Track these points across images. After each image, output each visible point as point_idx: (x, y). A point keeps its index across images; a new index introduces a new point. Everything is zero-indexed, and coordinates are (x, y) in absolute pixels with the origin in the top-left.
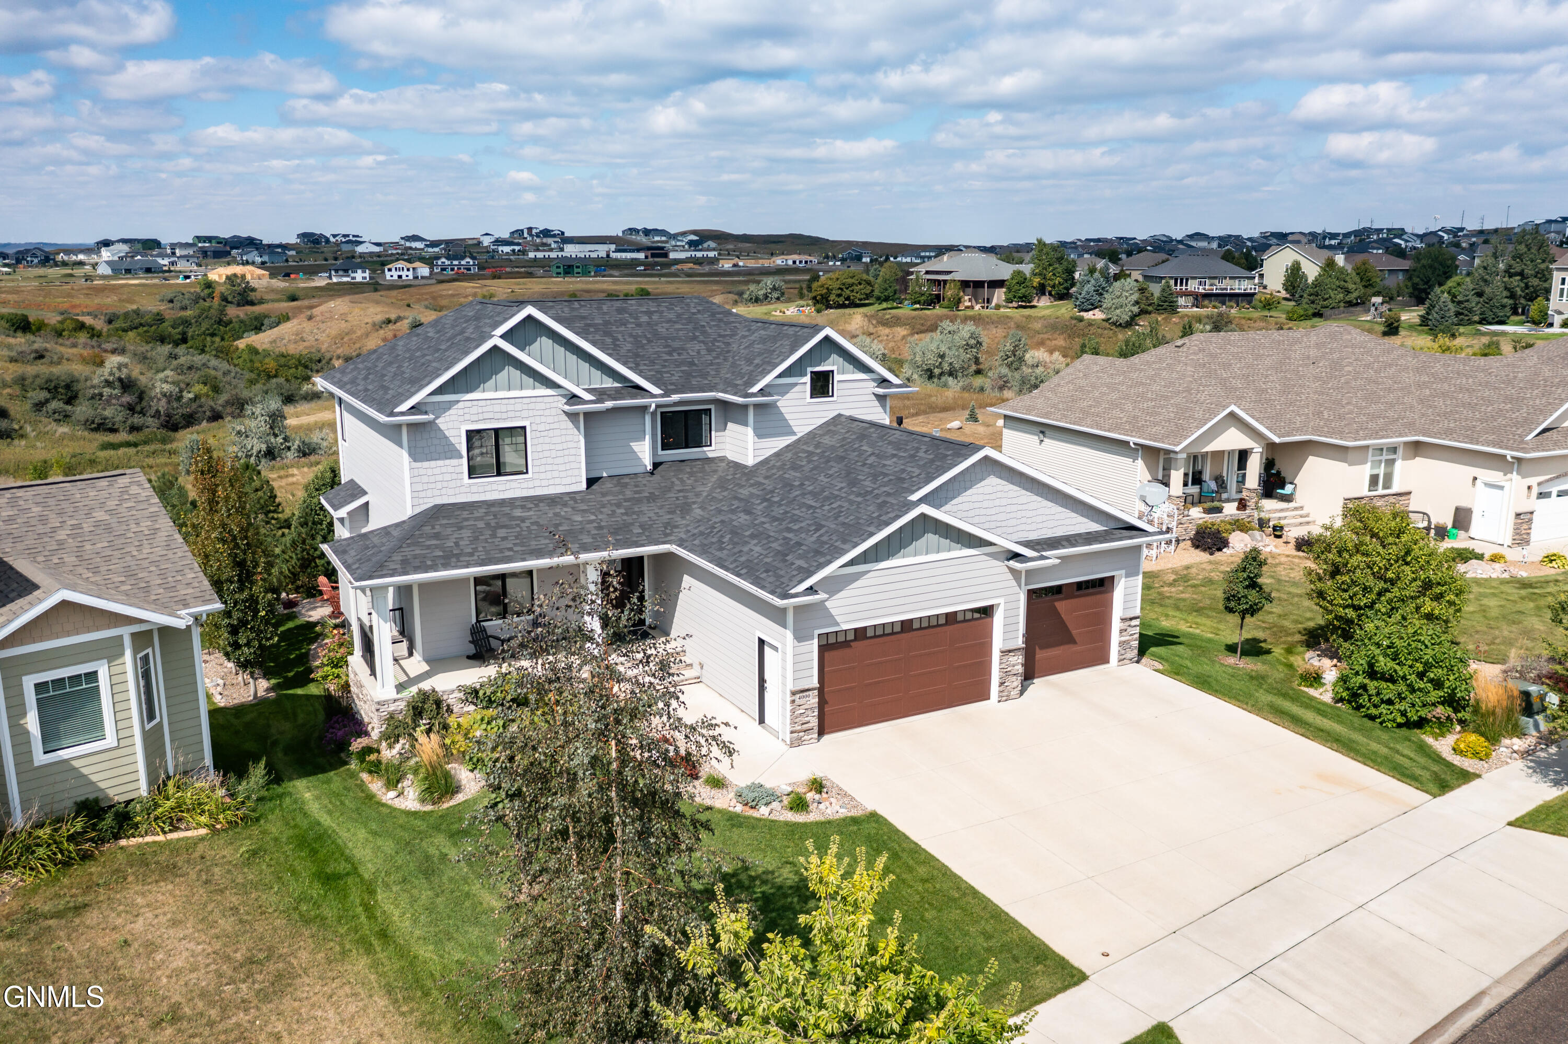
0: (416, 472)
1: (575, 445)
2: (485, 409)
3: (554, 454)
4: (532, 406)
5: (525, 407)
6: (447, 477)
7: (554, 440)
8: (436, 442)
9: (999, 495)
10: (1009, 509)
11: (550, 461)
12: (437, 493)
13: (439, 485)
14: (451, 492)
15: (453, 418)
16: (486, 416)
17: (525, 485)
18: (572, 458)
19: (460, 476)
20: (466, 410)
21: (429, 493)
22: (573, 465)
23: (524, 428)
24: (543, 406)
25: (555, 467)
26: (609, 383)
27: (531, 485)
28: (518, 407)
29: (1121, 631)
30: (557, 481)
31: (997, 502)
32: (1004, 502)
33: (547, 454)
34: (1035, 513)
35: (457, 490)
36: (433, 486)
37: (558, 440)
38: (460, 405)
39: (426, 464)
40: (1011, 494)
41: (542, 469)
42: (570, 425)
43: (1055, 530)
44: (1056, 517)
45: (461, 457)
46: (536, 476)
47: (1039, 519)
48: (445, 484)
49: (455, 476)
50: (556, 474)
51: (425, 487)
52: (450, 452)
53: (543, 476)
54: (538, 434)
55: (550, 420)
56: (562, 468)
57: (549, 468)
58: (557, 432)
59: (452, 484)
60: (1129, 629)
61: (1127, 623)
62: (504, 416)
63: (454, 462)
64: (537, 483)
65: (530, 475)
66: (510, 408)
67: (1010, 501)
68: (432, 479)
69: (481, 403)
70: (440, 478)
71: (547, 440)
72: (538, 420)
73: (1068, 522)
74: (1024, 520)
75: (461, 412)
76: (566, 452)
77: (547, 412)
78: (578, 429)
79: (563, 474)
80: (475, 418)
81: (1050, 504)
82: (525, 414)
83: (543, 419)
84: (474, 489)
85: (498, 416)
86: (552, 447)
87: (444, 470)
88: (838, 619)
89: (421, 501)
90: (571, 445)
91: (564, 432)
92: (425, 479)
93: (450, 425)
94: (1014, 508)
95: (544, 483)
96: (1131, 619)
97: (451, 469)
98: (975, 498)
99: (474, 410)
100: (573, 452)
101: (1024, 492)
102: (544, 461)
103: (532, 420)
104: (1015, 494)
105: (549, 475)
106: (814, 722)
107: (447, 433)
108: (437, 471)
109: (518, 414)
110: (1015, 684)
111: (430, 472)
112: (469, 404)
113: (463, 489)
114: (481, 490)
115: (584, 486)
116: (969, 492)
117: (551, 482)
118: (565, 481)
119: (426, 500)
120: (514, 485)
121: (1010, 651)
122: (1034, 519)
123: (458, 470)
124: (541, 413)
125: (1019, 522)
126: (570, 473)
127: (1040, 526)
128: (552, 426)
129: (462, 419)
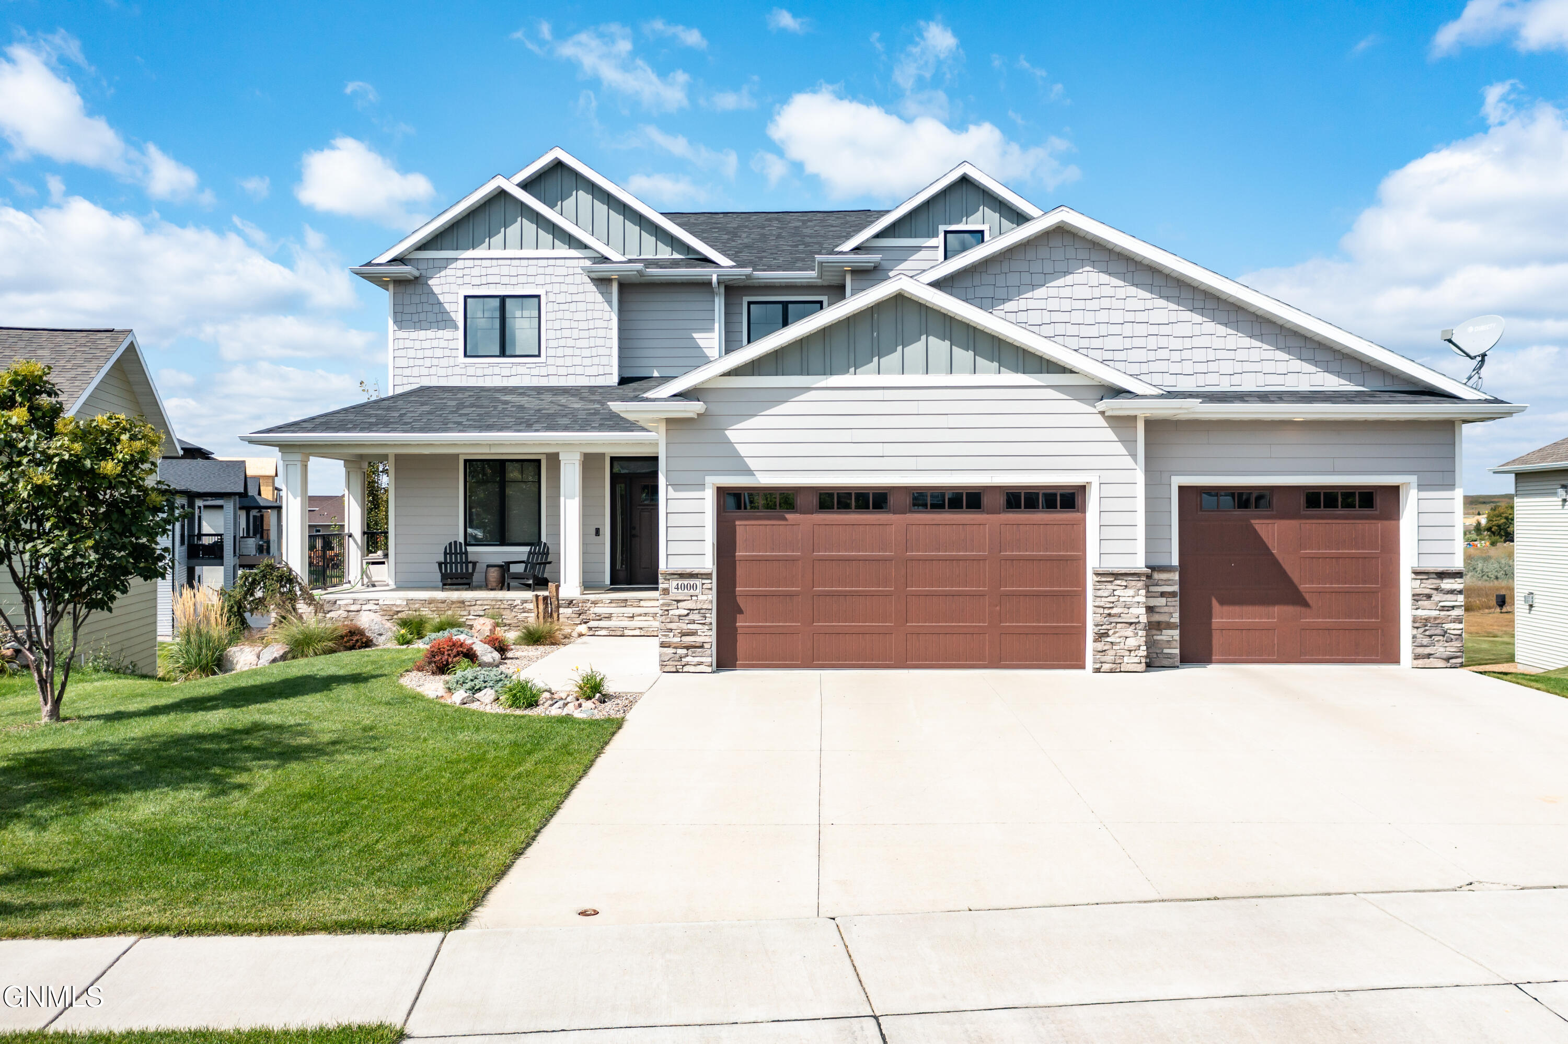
0: (401, 344)
1: (605, 324)
2: (490, 271)
3: (575, 334)
4: (549, 270)
5: (541, 271)
6: (439, 353)
7: (577, 316)
8: (427, 307)
9: (1105, 303)
10: (1128, 330)
11: (570, 342)
12: (425, 371)
13: (428, 362)
14: (442, 372)
15: (450, 280)
16: (491, 279)
17: (535, 372)
18: (600, 342)
19: (454, 353)
20: (467, 271)
21: (416, 372)
22: (602, 351)
23: (538, 297)
24: (563, 271)
25: (577, 352)
26: (665, 253)
27: (544, 371)
28: (532, 270)
29: (1416, 597)
30: (579, 370)
31: (1103, 316)
32: (1117, 317)
33: (566, 333)
34: (1188, 343)
35: (450, 371)
36: (420, 362)
37: (582, 316)
38: (460, 264)
39: (414, 335)
40: (1132, 304)
41: (560, 352)
42: (599, 298)
43: (1236, 379)
44: (1241, 355)
45: (456, 328)
46: (551, 361)
47: (1199, 355)
48: (435, 362)
49: (447, 352)
50: (577, 360)
51: (411, 362)
52: (442, 320)
53: (560, 362)
54: (556, 307)
55: (573, 289)
56: (586, 353)
57: (569, 351)
58: (582, 306)
59: (444, 363)
60: (1437, 597)
61: (1433, 582)
62: (514, 280)
63: (447, 334)
64: (552, 370)
65: (542, 359)
66: (522, 271)
67: (1130, 317)
68: (420, 354)
69: (485, 263)
70: (429, 353)
71: (568, 315)
72: (556, 288)
73: (1268, 367)
74: (1163, 354)
75: (460, 273)
76: (593, 333)
77: (569, 279)
78: (609, 302)
79: (587, 362)
80: (477, 281)
81: (1222, 330)
82: (540, 280)
83: (564, 288)
84: (471, 371)
85: (505, 280)
86: (575, 325)
87: (435, 343)
88: (752, 464)
89: (405, 380)
90: (599, 324)
91: (590, 306)
92: (411, 353)
93: (446, 288)
94: (1141, 330)
95: (563, 371)
96: (1442, 575)
97: (443, 344)
98: (1053, 304)
99: (475, 271)
100: (602, 333)
101: (1162, 303)
102: (562, 342)
103: (549, 288)
104: (1140, 305)
105: (568, 361)
106: (708, 636)
107: (441, 298)
108: (427, 344)
109: (531, 279)
110: (1132, 642)
111: (418, 345)
112: (470, 263)
113: (457, 370)
114: (479, 373)
115: (614, 380)
116: (1040, 292)
117: (571, 370)
118: (589, 371)
119: (411, 380)
120: (521, 370)
121: (1117, 576)
122: (1186, 354)
123: (452, 345)
124: (561, 279)
125: (1152, 356)
126: (596, 361)
127: (1202, 368)
128: (575, 298)
129: (460, 281)
